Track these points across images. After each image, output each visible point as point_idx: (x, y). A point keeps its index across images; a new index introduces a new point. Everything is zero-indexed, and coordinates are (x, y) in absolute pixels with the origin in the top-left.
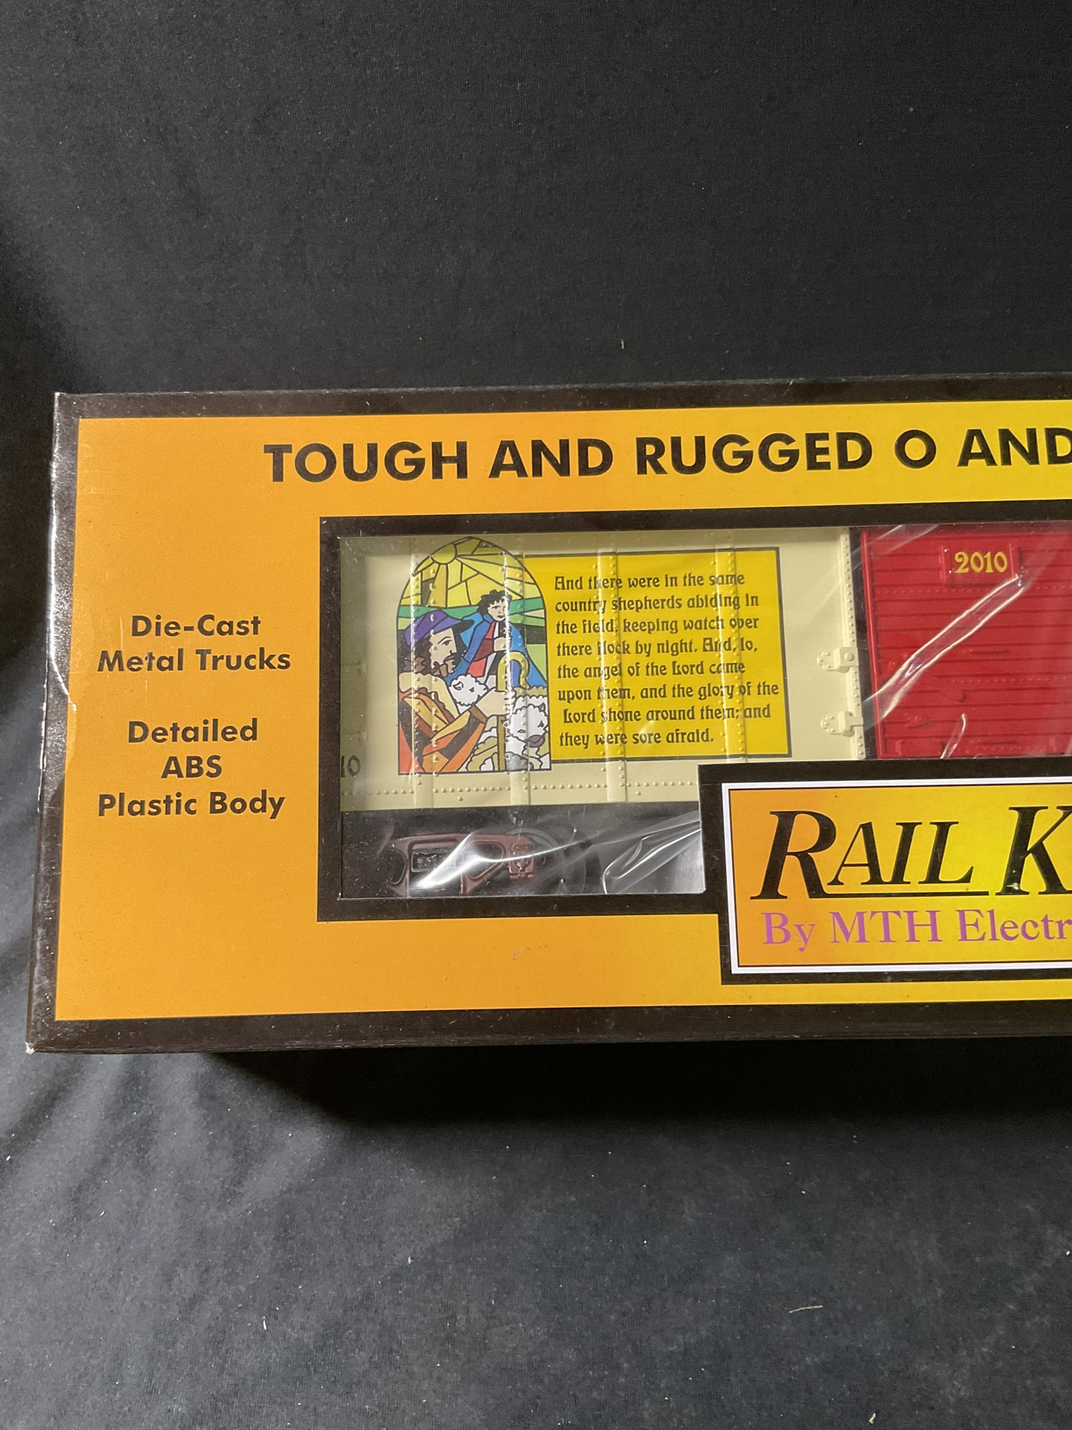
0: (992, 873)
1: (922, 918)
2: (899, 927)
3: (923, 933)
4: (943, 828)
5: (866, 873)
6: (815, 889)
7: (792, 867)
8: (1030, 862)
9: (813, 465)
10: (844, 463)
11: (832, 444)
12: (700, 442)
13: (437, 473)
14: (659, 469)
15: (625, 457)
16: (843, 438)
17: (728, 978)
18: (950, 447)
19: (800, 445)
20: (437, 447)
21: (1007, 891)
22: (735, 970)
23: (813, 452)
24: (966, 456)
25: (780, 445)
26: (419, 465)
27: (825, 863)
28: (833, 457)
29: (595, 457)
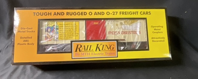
0: (95, 50)
1: (89, 53)
2: (87, 54)
3: (89, 54)
4: (91, 46)
5: (84, 50)
6: (80, 51)
7: (78, 49)
8: (98, 48)
9: (82, 15)
10: (84, 15)
11: (83, 13)
12: (72, 13)
13: (49, 15)
14: (68, 15)
15: (65, 14)
16: (84, 13)
17: (72, 58)
18: (93, 13)
19: (81, 13)
20: (49, 13)
21: (96, 51)
22: (73, 58)
23: (82, 14)
24: (95, 14)
25: (79, 13)
26: (47, 14)
27: (81, 49)
28: (83, 14)
29: (63, 14)
